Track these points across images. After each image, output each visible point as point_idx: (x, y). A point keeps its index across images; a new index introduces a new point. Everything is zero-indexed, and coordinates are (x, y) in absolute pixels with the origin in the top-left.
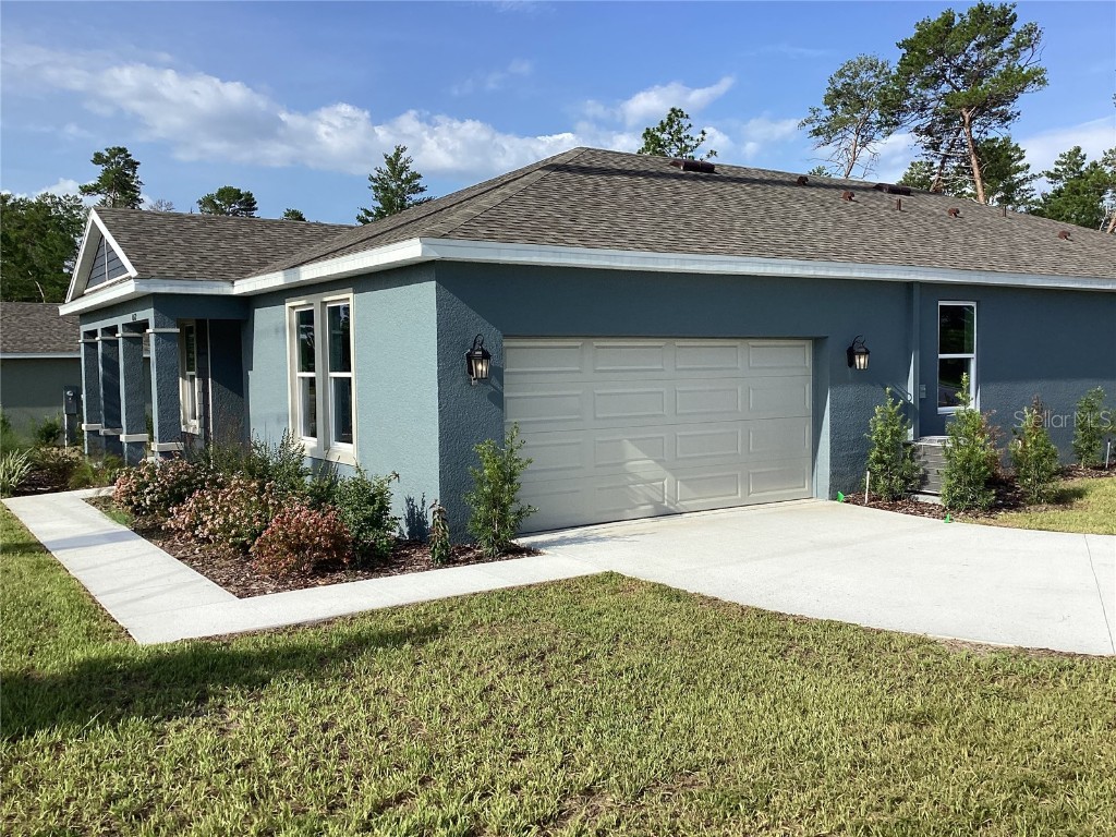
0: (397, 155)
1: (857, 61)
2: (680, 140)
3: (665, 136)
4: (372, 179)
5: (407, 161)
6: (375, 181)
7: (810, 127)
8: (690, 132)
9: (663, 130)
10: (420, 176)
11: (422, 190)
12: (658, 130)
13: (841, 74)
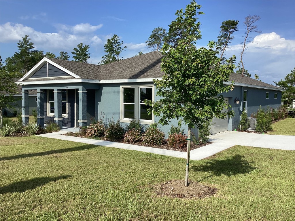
0: (26, 38)
1: (158, 28)
2: (117, 43)
3: (113, 41)
4: (18, 44)
5: (29, 39)
6: (19, 44)
7: (148, 43)
8: (119, 41)
9: (112, 40)
10: (33, 44)
11: (34, 48)
12: (111, 40)
13: (154, 31)
